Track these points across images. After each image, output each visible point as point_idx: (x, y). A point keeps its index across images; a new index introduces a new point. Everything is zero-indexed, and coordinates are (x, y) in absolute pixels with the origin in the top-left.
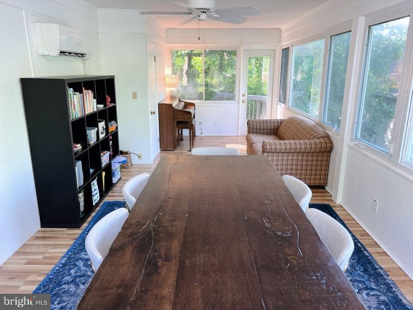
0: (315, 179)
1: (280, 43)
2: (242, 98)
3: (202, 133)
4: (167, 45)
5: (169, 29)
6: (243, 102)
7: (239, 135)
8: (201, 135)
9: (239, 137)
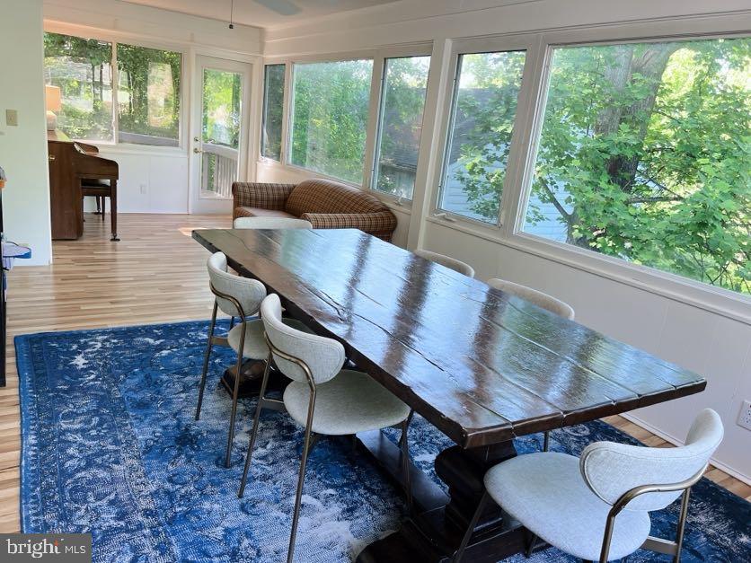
1: (262, 53)
2: (193, 145)
6: (196, 151)
7: (190, 212)
9: (189, 217)
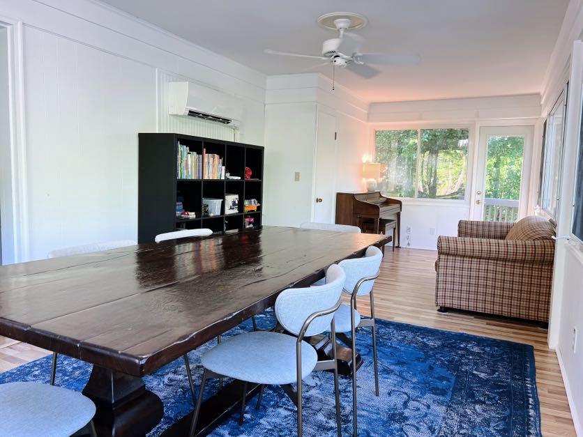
0: (519, 307)
1: (540, 115)
3: (409, 244)
4: (370, 124)
5: (372, 104)
6: (478, 202)
8: (408, 247)
